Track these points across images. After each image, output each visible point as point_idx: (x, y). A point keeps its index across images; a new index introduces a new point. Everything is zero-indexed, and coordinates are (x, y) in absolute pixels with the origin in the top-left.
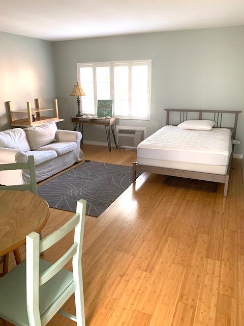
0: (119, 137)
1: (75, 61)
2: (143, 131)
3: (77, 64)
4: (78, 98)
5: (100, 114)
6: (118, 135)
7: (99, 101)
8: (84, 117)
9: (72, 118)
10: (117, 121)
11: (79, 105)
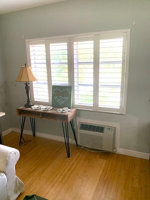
0: (81, 134)
1: (23, 37)
2: (115, 128)
3: (27, 41)
4: (26, 84)
5: (55, 104)
6: (80, 132)
7: (54, 87)
8: (35, 107)
9: (18, 110)
10: (78, 112)
11: (27, 92)
